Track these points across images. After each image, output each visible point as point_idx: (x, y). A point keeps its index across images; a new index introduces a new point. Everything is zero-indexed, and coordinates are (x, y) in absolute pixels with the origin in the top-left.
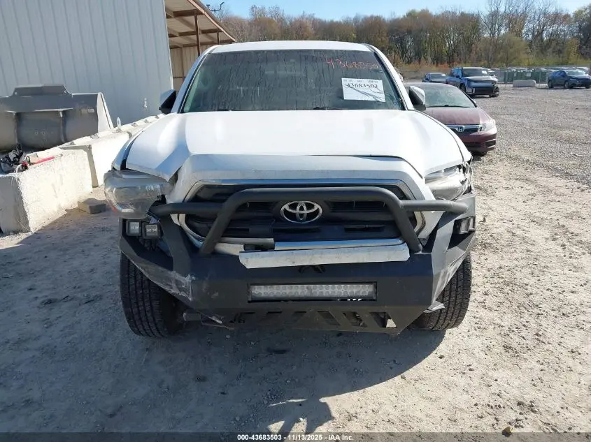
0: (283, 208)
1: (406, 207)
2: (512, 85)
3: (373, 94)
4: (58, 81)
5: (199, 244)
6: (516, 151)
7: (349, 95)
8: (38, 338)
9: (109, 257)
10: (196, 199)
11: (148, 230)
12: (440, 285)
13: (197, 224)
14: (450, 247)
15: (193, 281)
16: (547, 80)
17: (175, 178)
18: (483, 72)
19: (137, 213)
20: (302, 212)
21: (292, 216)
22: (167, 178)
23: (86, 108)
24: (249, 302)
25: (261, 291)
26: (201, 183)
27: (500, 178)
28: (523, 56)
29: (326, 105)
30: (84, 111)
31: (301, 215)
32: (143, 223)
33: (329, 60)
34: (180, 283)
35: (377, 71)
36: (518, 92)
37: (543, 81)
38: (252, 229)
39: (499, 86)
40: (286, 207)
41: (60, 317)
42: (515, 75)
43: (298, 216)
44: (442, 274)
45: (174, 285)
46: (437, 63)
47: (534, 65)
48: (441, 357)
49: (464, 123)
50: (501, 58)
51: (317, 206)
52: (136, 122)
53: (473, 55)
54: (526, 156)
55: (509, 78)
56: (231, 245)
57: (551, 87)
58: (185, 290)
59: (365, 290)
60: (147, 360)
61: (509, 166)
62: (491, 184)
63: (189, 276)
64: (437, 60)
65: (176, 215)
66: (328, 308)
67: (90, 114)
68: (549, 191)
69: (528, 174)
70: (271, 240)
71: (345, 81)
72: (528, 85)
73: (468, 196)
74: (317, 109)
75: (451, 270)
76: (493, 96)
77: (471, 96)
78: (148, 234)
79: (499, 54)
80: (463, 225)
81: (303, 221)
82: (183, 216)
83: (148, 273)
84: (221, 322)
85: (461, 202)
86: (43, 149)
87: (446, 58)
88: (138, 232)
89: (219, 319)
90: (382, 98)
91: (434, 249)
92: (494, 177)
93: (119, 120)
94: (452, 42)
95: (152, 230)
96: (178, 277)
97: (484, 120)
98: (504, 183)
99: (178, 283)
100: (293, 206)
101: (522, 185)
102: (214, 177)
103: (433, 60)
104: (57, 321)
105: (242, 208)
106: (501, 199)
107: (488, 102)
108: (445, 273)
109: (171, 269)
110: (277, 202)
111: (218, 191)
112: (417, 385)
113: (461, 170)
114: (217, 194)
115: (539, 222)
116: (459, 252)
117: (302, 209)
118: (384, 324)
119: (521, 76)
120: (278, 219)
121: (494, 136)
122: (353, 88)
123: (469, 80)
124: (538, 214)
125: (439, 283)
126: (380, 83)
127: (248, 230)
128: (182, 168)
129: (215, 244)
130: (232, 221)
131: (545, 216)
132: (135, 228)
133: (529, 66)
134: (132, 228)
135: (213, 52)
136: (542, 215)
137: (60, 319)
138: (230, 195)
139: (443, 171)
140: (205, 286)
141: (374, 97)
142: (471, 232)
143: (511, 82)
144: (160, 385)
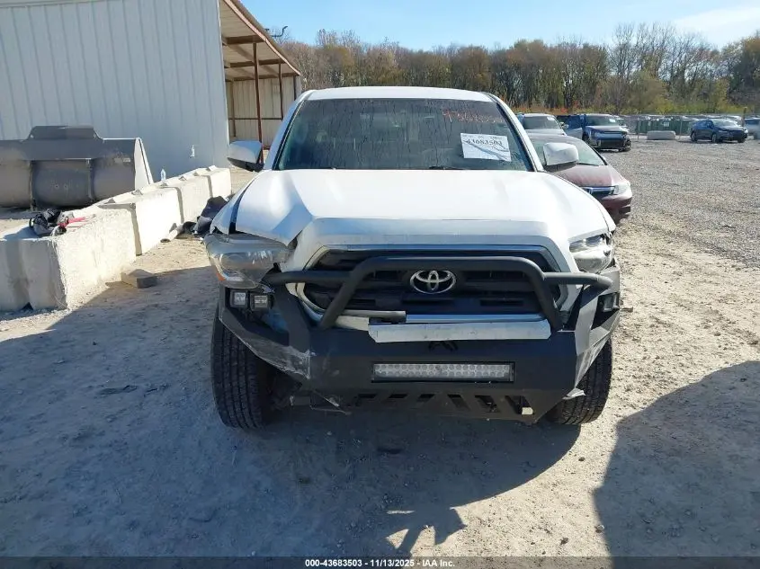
0: (412, 278)
1: (549, 279)
2: (646, 137)
3: (497, 152)
4: (84, 122)
5: (318, 317)
6: (655, 220)
7: (469, 152)
8: (102, 434)
9: (170, 341)
10: (318, 266)
11: (257, 302)
12: (583, 368)
13: (316, 295)
14: (593, 328)
15: (312, 357)
16: (689, 130)
17: (295, 243)
18: (612, 120)
19: (245, 282)
20: (433, 281)
21: (422, 286)
22: (287, 243)
23: (120, 156)
24: (373, 382)
25: (386, 370)
26: (324, 250)
27: (638, 254)
28: (659, 100)
29: (445, 164)
30: (118, 160)
31: (433, 285)
32: (250, 294)
33: (446, 111)
34: (298, 360)
35: (501, 125)
36: (653, 145)
37: (684, 133)
38: (379, 301)
39: (631, 137)
40: (416, 275)
41: (125, 410)
42: (649, 124)
43: (429, 286)
44: (585, 355)
45: (289, 362)
46: (552, 107)
47: (672, 112)
48: (582, 460)
49: (593, 184)
50: (631, 103)
51: (450, 274)
52: (184, 175)
53: (597, 99)
54: (667, 226)
55: (641, 128)
56: (354, 318)
57: (694, 140)
58: (303, 368)
59: (500, 371)
60: (237, 461)
61: (647, 238)
62: (626, 260)
63: (308, 352)
64: (552, 104)
65: (294, 284)
66: (459, 391)
67: (125, 164)
68: (698, 269)
69: (670, 248)
70: (404, 312)
71: (465, 137)
72: (666, 137)
73: (612, 270)
74: (432, 168)
75: (594, 352)
76: (624, 151)
77: (599, 150)
78: (256, 306)
79: (629, 98)
80: (607, 302)
81: (435, 291)
82: (301, 286)
83: (257, 349)
84: (337, 405)
85: (604, 276)
86: (80, 207)
87: (562, 100)
88: (244, 303)
89: (337, 402)
90: (507, 157)
91: (577, 326)
92: (630, 252)
93: (163, 172)
94: (570, 82)
95: (261, 301)
96: (296, 353)
97: (616, 181)
98: (643, 259)
99: (294, 359)
100: (424, 275)
101: (665, 262)
102: (340, 242)
103: (547, 102)
104: (121, 415)
105: (369, 277)
106: (641, 279)
107: (617, 157)
108: (589, 354)
109: (286, 344)
110: (406, 271)
111: (344, 257)
112: (556, 490)
113: (605, 241)
114: (343, 261)
115: (687, 307)
116: (602, 331)
117: (434, 277)
118: (520, 412)
119: (656, 125)
120: (409, 290)
121: (628, 201)
122: (474, 145)
123: (593, 130)
124: (685, 297)
125: (583, 364)
126: (504, 140)
127: (374, 301)
128: (303, 232)
129: (337, 317)
130: (358, 291)
131: (694, 299)
132: (240, 299)
133: (667, 113)
134: (237, 298)
135: (310, 99)
136: (690, 299)
137: (125, 412)
138: (358, 261)
139: (585, 240)
140: (325, 362)
141: (497, 154)
142: (615, 310)
143: (645, 133)
144: (256, 487)
